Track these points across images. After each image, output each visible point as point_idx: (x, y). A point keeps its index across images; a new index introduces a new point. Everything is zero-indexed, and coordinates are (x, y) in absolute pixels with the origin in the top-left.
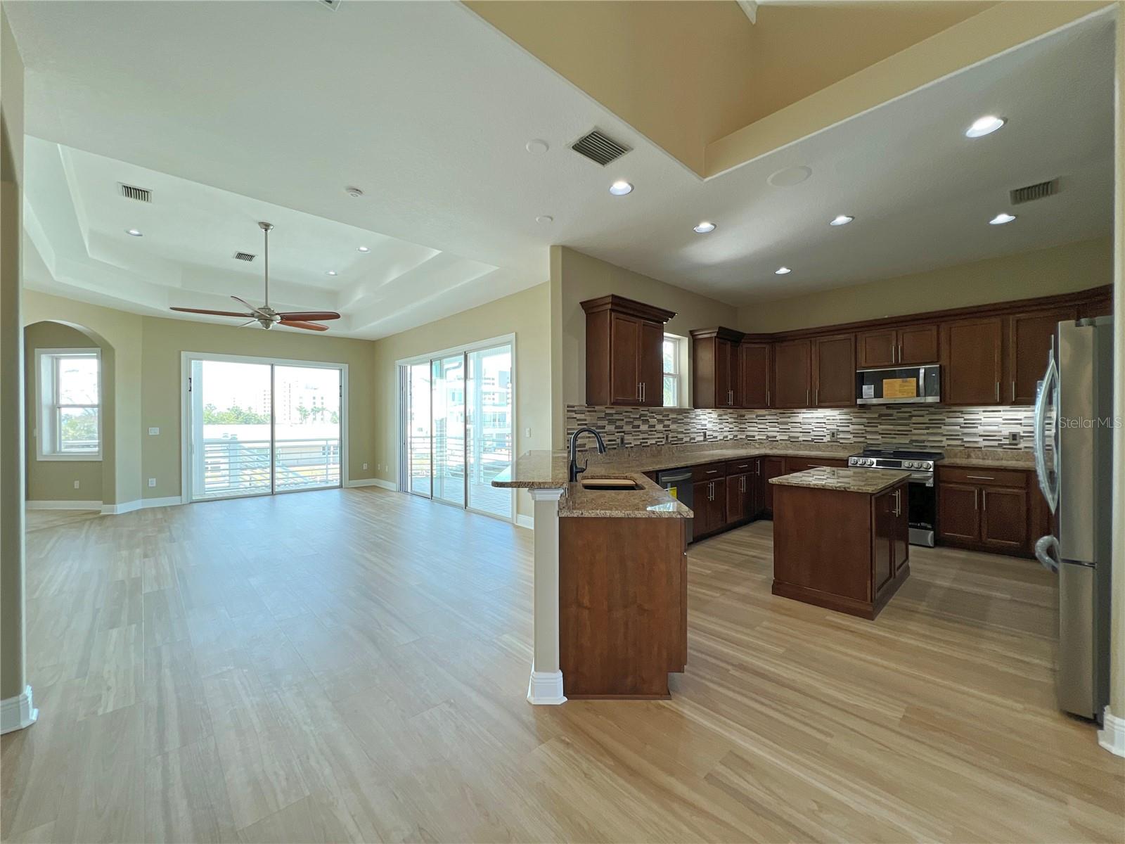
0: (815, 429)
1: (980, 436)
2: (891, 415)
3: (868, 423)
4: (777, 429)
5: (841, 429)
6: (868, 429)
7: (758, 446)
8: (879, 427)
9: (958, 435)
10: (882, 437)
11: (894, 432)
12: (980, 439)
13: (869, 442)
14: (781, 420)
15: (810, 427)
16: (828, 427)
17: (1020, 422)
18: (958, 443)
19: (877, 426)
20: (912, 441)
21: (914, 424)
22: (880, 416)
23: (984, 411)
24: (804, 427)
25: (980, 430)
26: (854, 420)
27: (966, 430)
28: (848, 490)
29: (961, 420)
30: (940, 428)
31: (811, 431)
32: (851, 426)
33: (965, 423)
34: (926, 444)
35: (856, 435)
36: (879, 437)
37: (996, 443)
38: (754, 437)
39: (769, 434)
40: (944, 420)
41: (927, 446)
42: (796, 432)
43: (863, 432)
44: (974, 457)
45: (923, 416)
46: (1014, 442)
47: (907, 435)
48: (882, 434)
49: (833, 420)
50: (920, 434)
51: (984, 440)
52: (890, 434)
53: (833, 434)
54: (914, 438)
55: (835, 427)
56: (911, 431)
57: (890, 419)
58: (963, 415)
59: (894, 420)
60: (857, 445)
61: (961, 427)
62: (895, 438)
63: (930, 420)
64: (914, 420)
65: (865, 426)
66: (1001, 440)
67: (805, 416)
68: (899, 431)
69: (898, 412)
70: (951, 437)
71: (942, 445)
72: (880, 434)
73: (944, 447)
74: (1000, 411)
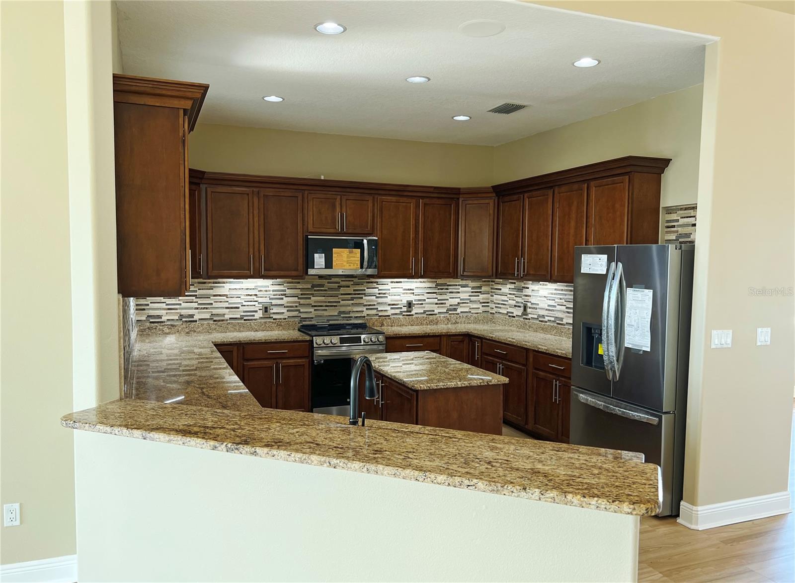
0: (245, 303)
1: (389, 305)
2: (323, 286)
3: (302, 294)
4: (195, 305)
5: (274, 302)
6: (302, 301)
7: (168, 331)
8: (312, 298)
9: (374, 305)
10: (315, 310)
11: (325, 304)
12: (388, 308)
13: (303, 316)
14: (199, 292)
15: (238, 300)
16: (260, 300)
17: (412, 292)
18: (374, 312)
19: (310, 298)
20: (340, 313)
21: (342, 294)
22: (313, 286)
23: (392, 282)
24: (231, 300)
25: (389, 300)
26: (288, 292)
27: (380, 300)
28: (490, 384)
29: (376, 291)
30: (362, 298)
31: (240, 306)
32: (284, 298)
33: (379, 294)
34: (352, 315)
35: (290, 308)
36: (312, 310)
37: (398, 311)
38: (160, 317)
39: (184, 312)
40: (365, 290)
41: (351, 317)
42: (220, 308)
43: (297, 305)
44: (386, 325)
45: (349, 287)
46: (410, 309)
47: (335, 306)
48: (315, 306)
49: (266, 291)
50: (346, 305)
51: (392, 308)
52: (321, 306)
53: (266, 308)
54: (343, 309)
55: (267, 300)
56: (339, 302)
57: (322, 290)
58: (378, 286)
59: (326, 290)
60: (292, 320)
61: (377, 297)
62: (326, 310)
63: (354, 290)
64: (342, 290)
65: (299, 298)
66: (401, 308)
67: (233, 286)
68: (329, 302)
69: (328, 283)
70: (370, 307)
71: (363, 315)
72: (312, 306)
73: (364, 317)
74: (401, 282)
